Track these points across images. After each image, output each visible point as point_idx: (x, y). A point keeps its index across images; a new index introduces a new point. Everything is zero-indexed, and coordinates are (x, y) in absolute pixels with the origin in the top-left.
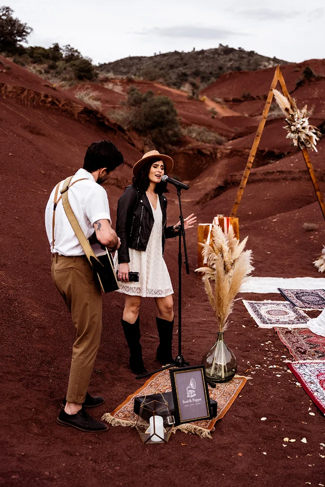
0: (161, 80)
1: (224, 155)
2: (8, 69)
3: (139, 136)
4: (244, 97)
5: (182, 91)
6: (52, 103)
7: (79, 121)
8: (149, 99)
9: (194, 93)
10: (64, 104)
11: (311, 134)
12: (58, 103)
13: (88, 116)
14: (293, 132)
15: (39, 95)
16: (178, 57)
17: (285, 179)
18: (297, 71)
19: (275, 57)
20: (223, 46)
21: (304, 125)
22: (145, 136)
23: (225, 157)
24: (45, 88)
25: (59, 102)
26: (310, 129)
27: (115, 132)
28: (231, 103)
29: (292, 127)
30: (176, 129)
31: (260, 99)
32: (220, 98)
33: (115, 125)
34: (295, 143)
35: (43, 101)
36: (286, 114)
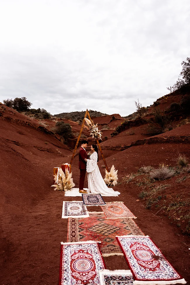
0: (70, 119)
2: (15, 113)
3: (59, 135)
5: (77, 122)
7: (37, 130)
8: (62, 124)
9: (80, 123)
10: (33, 125)
11: (99, 133)
12: (30, 124)
13: (41, 129)
14: (92, 133)
15: (24, 122)
16: (78, 113)
18: (110, 117)
19: (106, 114)
20: (91, 110)
22: (61, 135)
24: (27, 120)
25: (31, 124)
26: (99, 131)
27: (50, 134)
29: (92, 131)
30: (71, 133)
33: (50, 132)
34: (93, 137)
35: (25, 124)
36: (90, 126)
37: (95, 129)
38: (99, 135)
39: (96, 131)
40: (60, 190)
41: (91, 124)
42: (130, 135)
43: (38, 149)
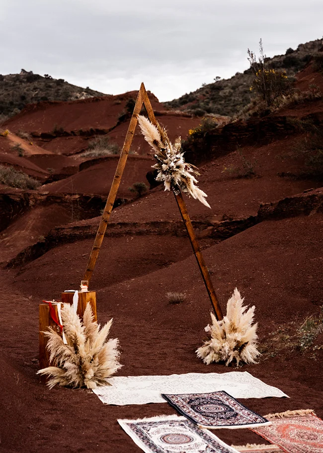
1: (38, 202)
4: (56, 132)
11: (187, 174)
14: (164, 172)
17: (129, 234)
18: (118, 104)
19: (88, 88)
20: (26, 72)
21: (179, 163)
23: (39, 204)
26: (186, 168)
28: (40, 139)
29: (164, 166)
31: (75, 135)
32: (26, 132)
34: (167, 187)
37: (174, 157)
38: (187, 179)
39: (178, 167)
40: (70, 387)
42: (240, 177)
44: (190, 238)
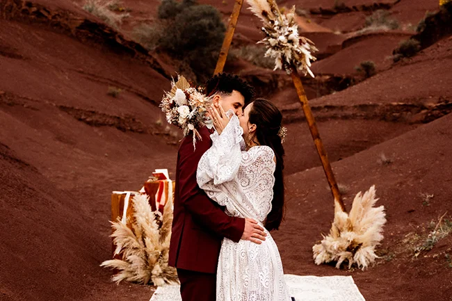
3: (173, 59)
4: (336, 8)
6: (38, 13)
7: (77, 39)
8: (186, 9)
10: (56, 15)
11: (302, 50)
12: (46, 14)
13: (92, 32)
14: (273, 48)
15: (19, 2)
21: (291, 36)
23: (288, 86)
25: (49, 12)
26: (301, 42)
27: (133, 54)
28: (320, 16)
29: (272, 40)
31: (357, 10)
32: (304, 9)
33: (132, 43)
34: (278, 64)
35: (25, 11)
36: (264, 19)
37: (286, 30)
38: (302, 55)
39: (291, 42)
40: (135, 282)
41: (268, 9)
43: (80, 120)
44: (308, 123)
